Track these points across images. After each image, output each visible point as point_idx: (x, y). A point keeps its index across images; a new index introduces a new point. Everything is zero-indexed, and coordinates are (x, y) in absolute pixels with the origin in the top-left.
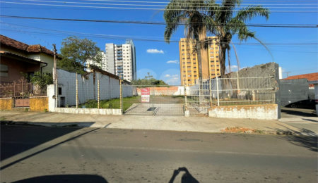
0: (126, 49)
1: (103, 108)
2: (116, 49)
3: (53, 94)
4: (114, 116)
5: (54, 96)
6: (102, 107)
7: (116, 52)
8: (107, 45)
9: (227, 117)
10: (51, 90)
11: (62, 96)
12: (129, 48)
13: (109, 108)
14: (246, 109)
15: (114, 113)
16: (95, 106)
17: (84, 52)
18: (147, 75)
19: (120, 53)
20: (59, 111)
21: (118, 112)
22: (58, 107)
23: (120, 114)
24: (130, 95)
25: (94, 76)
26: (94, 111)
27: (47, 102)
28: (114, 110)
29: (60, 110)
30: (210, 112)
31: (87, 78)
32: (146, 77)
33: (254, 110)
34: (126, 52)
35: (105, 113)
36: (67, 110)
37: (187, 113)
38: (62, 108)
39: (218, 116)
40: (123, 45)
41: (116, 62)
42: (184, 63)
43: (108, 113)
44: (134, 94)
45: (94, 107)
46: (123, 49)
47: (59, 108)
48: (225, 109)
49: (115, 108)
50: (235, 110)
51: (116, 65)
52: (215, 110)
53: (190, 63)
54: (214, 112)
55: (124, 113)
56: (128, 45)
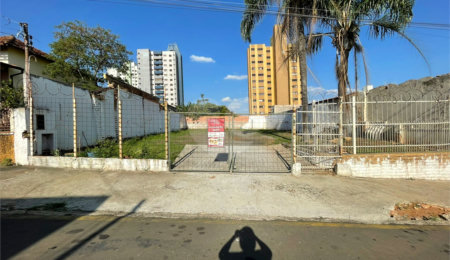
0: (168, 58)
1: (129, 157)
2: (153, 57)
3: (25, 129)
4: (153, 173)
5: (25, 134)
6: (128, 155)
7: (153, 63)
8: (139, 51)
9: (371, 175)
10: (19, 121)
11: (44, 132)
12: (173, 58)
13: (142, 157)
14: (406, 161)
15: (152, 168)
16: (113, 154)
17: (97, 52)
18: (201, 99)
19: (159, 64)
20: (38, 164)
21: (159, 165)
22: (36, 154)
23: (165, 169)
24: (177, 128)
25: (116, 95)
26: (111, 163)
27: (11, 144)
28: (152, 161)
29: (39, 161)
30: (339, 165)
31: (101, 99)
32: (199, 101)
33: (420, 163)
34: (168, 63)
35: (133, 169)
36: (54, 161)
37: (297, 167)
38: (44, 158)
39: (355, 174)
40: (164, 53)
41: (153, 77)
42: (254, 81)
43: (140, 168)
44: (182, 126)
45: (111, 155)
46: (164, 58)
47: (37, 158)
48: (367, 161)
49: (155, 156)
50: (386, 162)
51: (154, 82)
52: (350, 162)
53: (262, 81)
54: (348, 167)
55: (172, 167)
56: (172, 53)
